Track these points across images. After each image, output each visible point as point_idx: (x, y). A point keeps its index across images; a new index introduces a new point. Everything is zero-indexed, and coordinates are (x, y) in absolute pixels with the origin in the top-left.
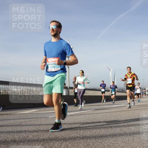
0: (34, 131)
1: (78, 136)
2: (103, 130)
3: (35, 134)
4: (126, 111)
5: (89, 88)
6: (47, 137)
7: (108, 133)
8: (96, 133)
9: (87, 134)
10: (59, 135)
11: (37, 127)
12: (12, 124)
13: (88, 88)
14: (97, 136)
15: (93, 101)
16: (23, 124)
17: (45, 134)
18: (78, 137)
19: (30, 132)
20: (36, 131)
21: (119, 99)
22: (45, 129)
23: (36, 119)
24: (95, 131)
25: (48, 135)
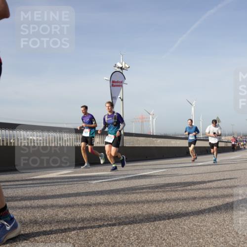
0: (66, 206)
1: (140, 213)
2: (181, 203)
3: (69, 210)
4: (220, 172)
5: (157, 134)
6: (88, 215)
7: (189, 209)
8: (170, 209)
9: (154, 210)
10: (108, 212)
11: (72, 198)
12: (32, 194)
13: (155, 134)
14: (171, 213)
15: (163, 156)
16: (48, 194)
17: (85, 210)
18: (140, 215)
19: (61, 207)
20: (70, 206)
21: (207, 152)
22: (84, 203)
23: (70, 185)
24: (167, 204)
25: (90, 211)
